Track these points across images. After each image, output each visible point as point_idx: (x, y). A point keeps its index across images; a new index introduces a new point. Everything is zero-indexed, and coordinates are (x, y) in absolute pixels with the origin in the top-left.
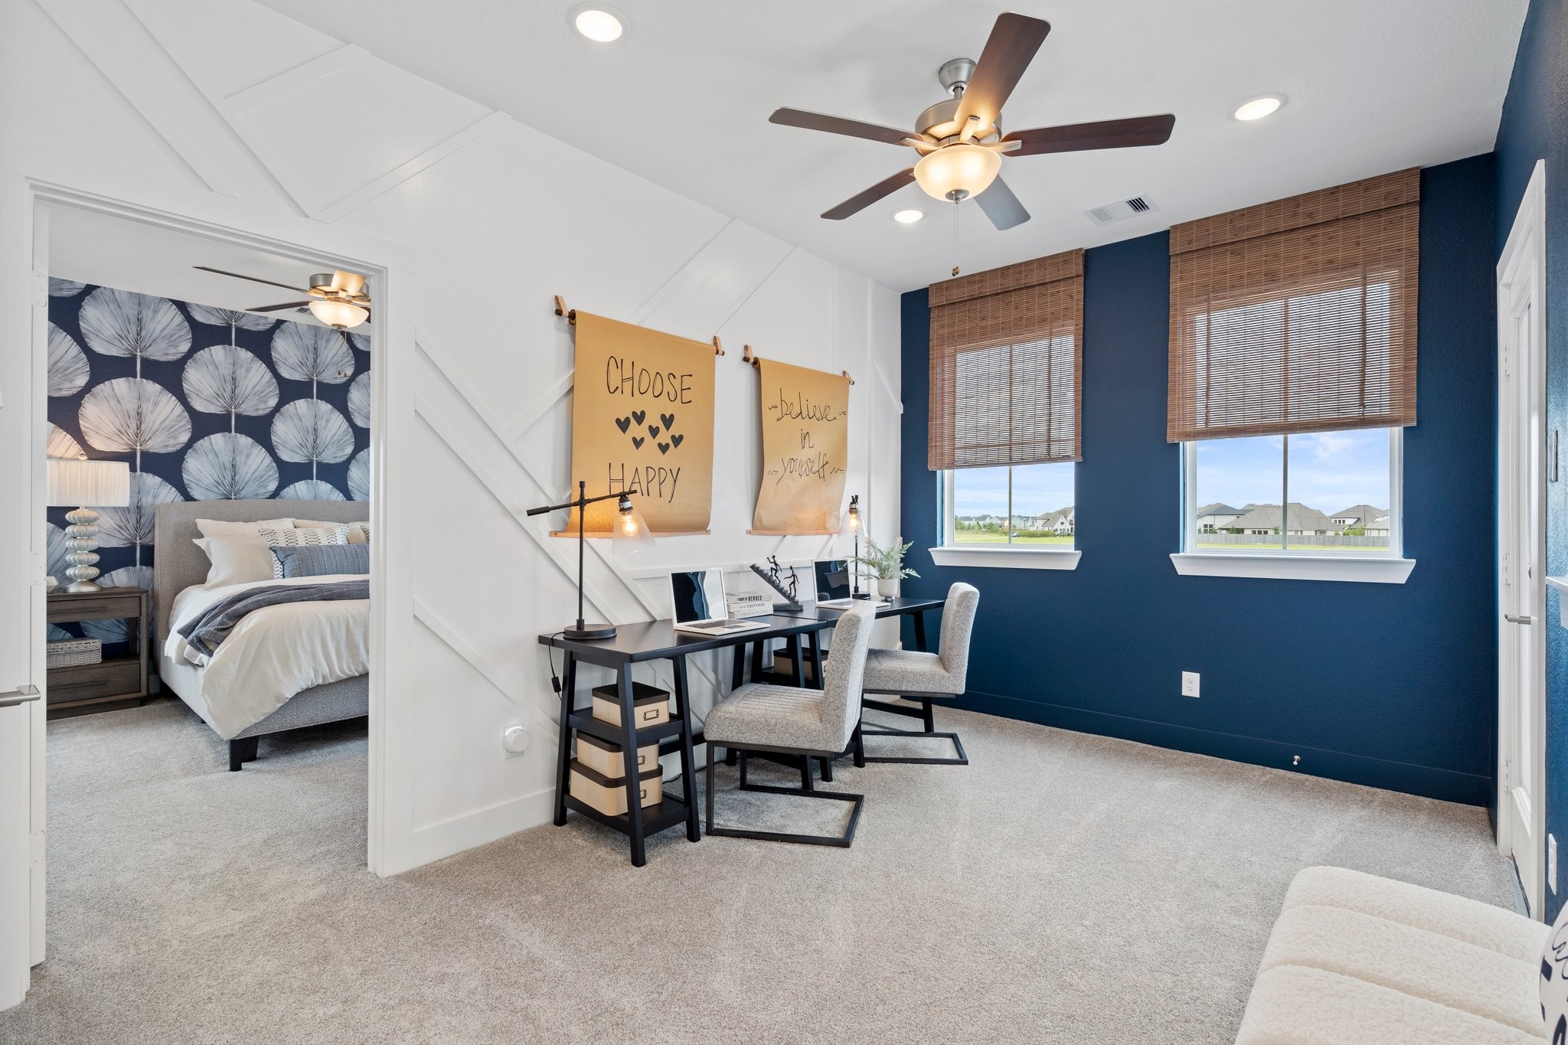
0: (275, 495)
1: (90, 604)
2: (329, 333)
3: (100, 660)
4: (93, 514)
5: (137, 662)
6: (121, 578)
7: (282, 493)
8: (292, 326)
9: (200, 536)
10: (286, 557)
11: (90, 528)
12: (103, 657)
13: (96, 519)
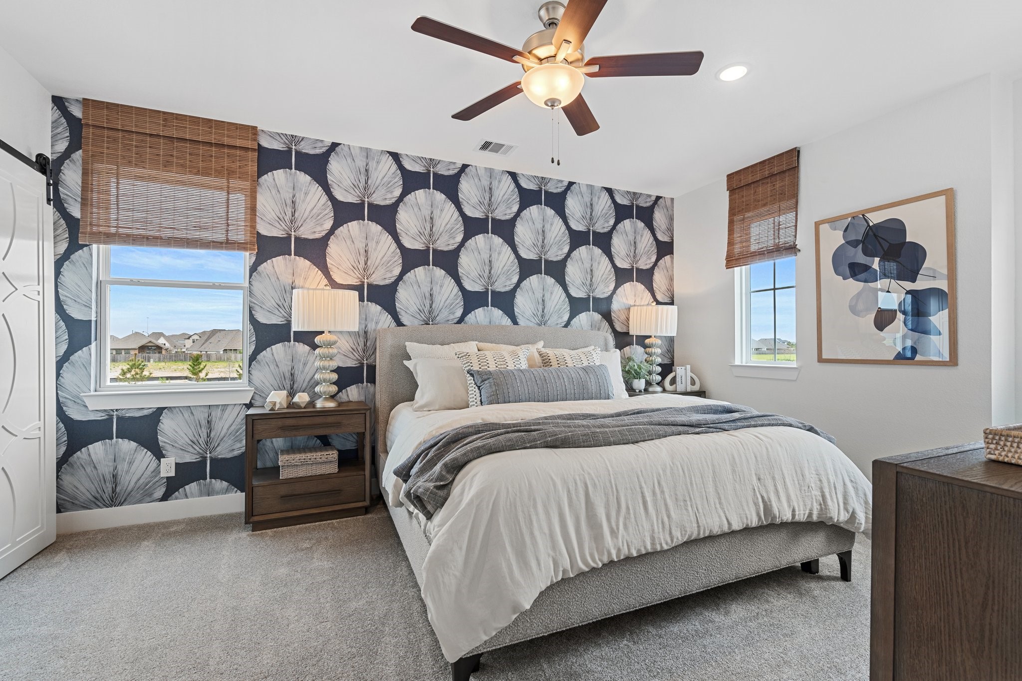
0: (461, 320)
1: (330, 419)
2: (501, 174)
3: (337, 470)
4: (333, 338)
5: (362, 473)
6: (353, 393)
7: (466, 319)
8: (473, 170)
9: (409, 358)
10: (483, 381)
11: (331, 351)
12: (339, 467)
13: (335, 343)
